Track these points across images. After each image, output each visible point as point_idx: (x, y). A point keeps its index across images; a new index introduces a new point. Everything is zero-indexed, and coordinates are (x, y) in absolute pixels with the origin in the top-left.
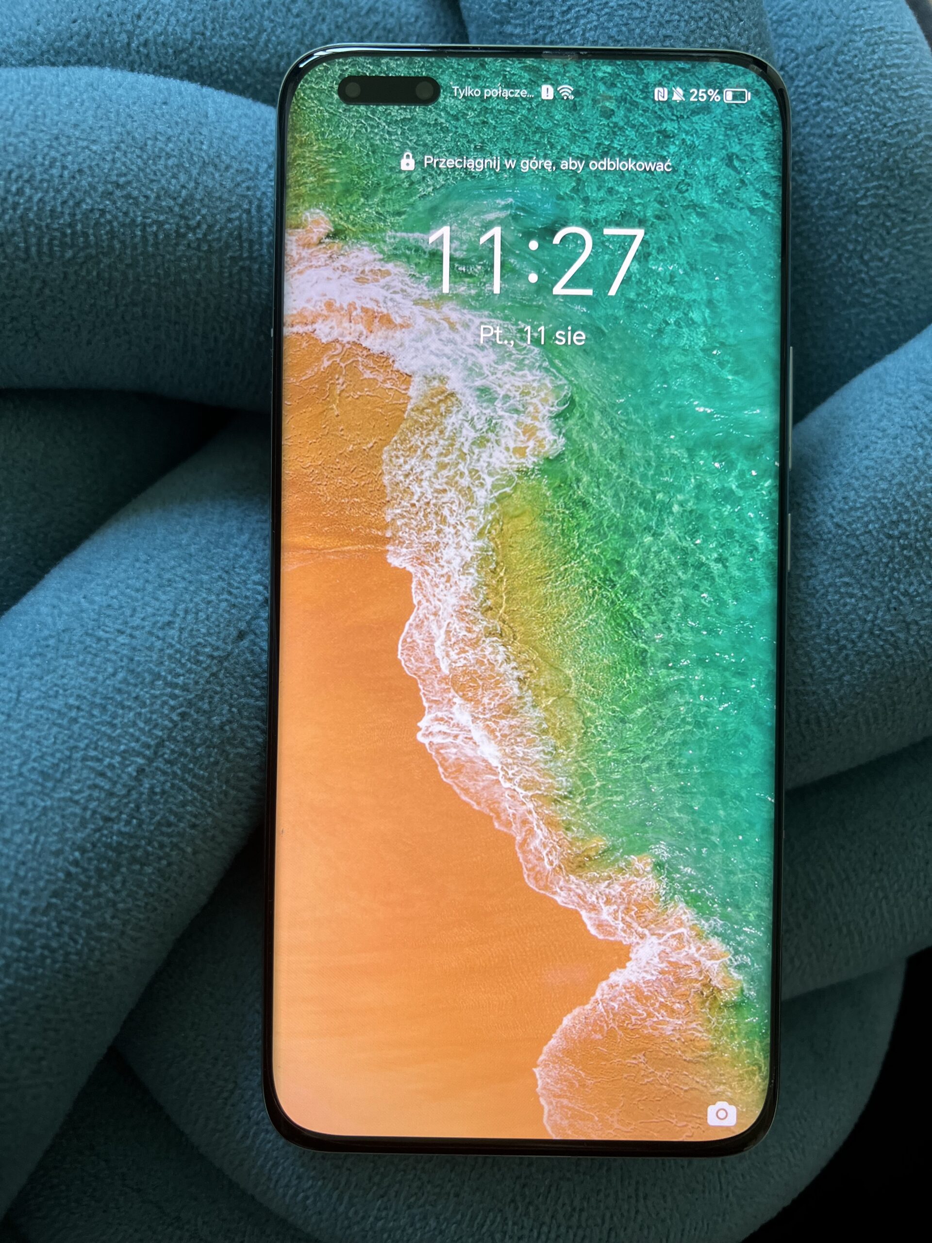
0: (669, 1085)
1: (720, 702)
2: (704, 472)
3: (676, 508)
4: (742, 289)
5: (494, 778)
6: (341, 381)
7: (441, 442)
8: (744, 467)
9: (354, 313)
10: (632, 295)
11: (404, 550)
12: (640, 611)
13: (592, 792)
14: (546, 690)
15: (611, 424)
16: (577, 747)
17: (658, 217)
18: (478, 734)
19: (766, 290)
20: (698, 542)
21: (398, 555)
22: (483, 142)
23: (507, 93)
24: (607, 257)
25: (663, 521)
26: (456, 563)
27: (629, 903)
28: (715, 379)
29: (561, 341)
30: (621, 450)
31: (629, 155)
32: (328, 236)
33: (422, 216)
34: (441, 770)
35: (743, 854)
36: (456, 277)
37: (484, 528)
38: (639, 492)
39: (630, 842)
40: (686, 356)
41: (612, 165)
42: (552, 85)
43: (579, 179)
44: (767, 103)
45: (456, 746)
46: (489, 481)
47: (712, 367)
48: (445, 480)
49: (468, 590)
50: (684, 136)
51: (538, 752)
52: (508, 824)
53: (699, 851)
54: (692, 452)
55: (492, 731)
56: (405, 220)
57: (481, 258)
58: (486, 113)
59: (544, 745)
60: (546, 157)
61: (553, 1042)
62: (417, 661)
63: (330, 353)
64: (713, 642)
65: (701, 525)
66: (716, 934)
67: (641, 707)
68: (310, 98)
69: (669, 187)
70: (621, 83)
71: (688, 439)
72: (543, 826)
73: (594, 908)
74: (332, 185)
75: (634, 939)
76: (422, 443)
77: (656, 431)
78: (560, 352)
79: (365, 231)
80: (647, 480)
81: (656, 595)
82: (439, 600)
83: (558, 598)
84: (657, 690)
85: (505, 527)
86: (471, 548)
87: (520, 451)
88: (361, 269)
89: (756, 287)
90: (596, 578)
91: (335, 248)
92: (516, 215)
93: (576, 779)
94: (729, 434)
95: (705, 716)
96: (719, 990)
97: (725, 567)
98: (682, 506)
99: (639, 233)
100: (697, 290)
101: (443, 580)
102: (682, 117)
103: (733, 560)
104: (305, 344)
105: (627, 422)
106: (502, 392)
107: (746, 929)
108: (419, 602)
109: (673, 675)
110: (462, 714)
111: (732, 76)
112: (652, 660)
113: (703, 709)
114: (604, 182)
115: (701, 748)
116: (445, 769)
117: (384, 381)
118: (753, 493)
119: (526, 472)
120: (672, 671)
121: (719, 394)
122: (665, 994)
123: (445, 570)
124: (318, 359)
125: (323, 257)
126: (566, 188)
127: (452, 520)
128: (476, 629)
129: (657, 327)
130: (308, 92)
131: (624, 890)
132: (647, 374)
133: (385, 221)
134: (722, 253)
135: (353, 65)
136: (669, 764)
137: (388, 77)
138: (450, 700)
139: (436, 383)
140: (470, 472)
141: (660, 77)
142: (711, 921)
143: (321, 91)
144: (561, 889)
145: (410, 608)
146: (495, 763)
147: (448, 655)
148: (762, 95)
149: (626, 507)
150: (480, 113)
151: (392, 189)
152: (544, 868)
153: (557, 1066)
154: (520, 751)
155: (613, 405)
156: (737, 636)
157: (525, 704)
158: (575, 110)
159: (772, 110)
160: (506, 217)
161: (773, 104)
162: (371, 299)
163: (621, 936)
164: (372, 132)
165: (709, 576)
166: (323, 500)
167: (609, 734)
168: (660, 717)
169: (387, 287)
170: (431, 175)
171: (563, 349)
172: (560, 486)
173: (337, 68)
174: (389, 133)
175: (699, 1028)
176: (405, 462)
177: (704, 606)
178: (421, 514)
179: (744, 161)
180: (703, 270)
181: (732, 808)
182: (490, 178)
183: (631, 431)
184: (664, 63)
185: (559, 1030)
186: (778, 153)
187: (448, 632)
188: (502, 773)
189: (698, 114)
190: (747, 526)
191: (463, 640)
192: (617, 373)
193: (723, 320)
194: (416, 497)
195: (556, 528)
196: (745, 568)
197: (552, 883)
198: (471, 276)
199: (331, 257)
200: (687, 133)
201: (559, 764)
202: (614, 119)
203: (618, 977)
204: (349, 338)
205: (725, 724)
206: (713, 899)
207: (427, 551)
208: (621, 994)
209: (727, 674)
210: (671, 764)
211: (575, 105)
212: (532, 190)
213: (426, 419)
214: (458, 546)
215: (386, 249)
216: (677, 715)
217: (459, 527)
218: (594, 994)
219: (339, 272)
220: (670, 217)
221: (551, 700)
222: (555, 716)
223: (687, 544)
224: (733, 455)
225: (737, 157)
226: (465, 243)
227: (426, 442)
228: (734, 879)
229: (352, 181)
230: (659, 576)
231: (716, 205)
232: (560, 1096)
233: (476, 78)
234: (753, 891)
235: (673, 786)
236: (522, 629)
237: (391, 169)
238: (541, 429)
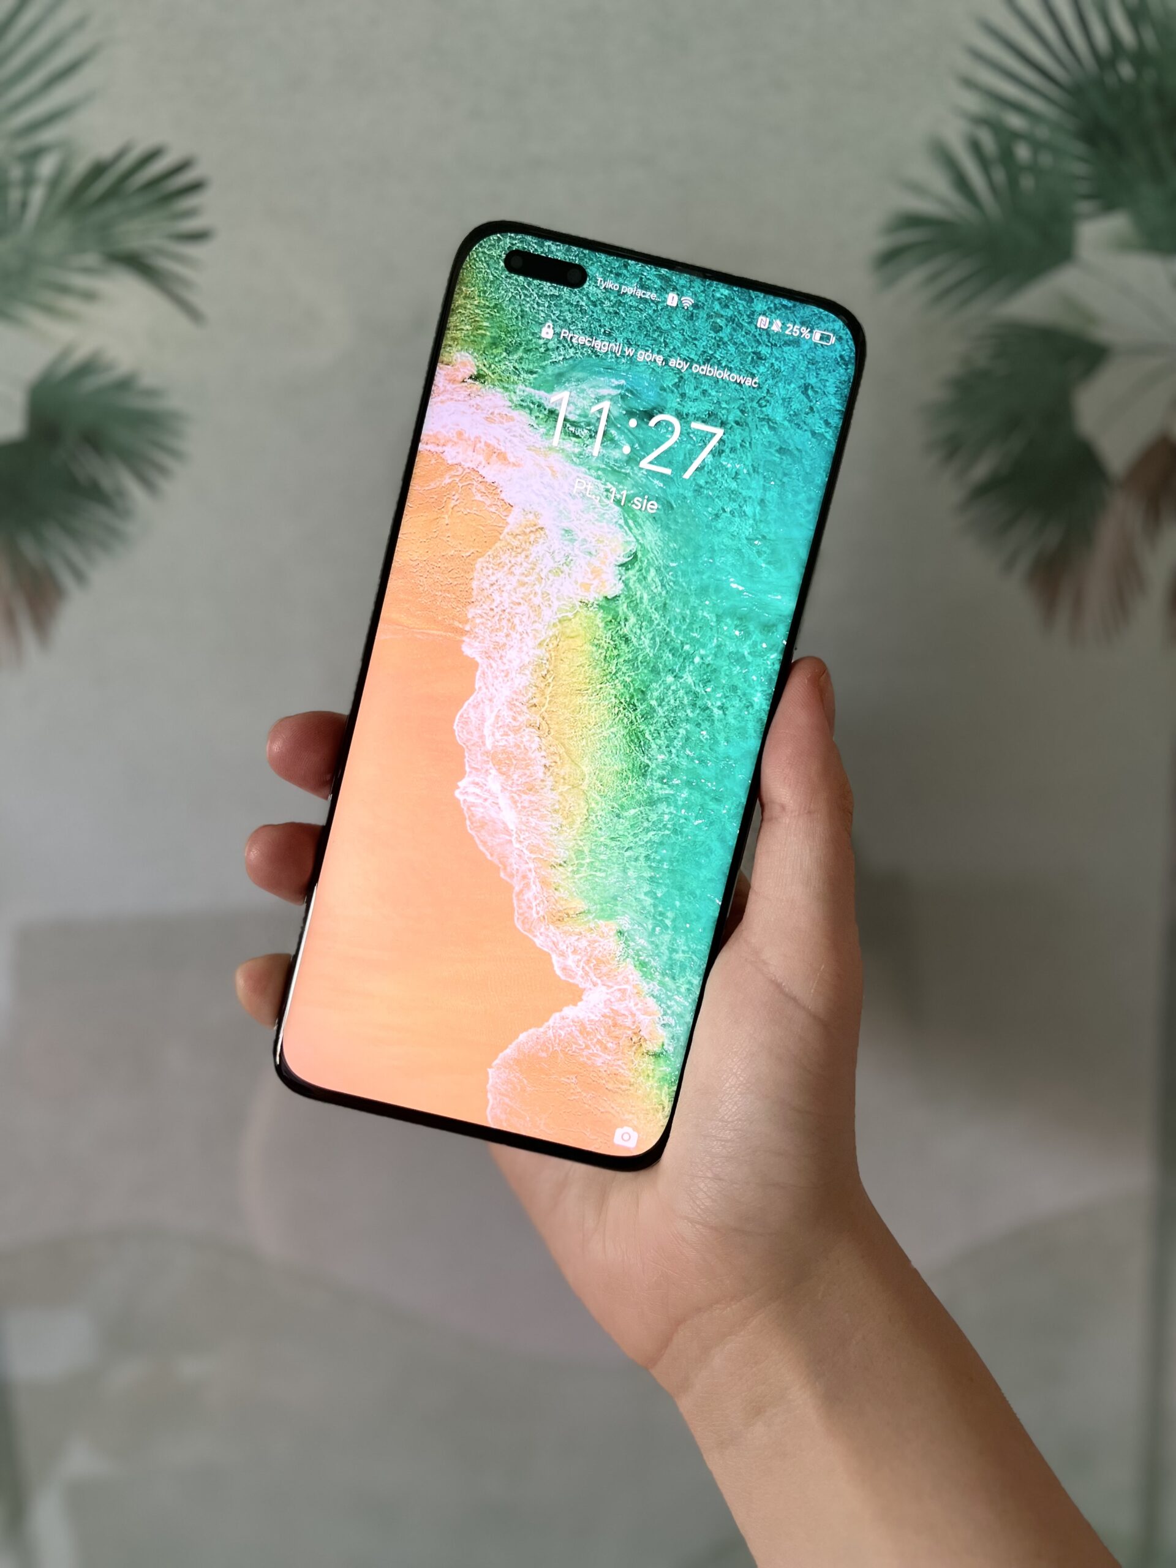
0: (590, 1106)
1: (696, 818)
2: (726, 636)
3: (697, 660)
4: (790, 496)
5: (508, 838)
6: (456, 497)
7: (525, 564)
8: (758, 639)
9: (478, 445)
10: (702, 482)
11: (477, 644)
12: (651, 734)
13: (582, 865)
14: (564, 779)
15: (662, 581)
16: (578, 829)
17: (737, 423)
18: (503, 801)
19: (809, 501)
20: (709, 690)
21: (471, 646)
22: (611, 329)
23: (640, 293)
24: (689, 446)
25: (685, 667)
26: (516, 664)
27: (590, 957)
28: (751, 564)
29: (637, 505)
30: (665, 604)
31: (725, 366)
32: (471, 378)
33: (550, 378)
34: (468, 823)
35: (687, 939)
36: (565, 434)
37: (544, 641)
38: (671, 640)
39: (602, 910)
40: (733, 540)
41: (710, 371)
42: (678, 295)
43: (682, 377)
44: (847, 348)
45: (485, 807)
46: (556, 604)
47: (750, 553)
48: (522, 595)
49: (521, 687)
50: (774, 361)
51: (547, 826)
52: (512, 876)
53: (654, 929)
54: (719, 618)
55: (515, 802)
56: (535, 379)
57: (589, 424)
58: (619, 305)
59: (553, 821)
60: (659, 353)
61: (508, 1051)
62: (468, 733)
63: (453, 473)
64: (702, 770)
65: (713, 677)
66: (653, 995)
67: (635, 808)
68: (482, 261)
69: (752, 400)
70: (733, 306)
71: (719, 607)
72: (538, 884)
73: (562, 954)
74: (483, 336)
75: (588, 985)
76: (510, 562)
77: (695, 594)
78: (635, 515)
79: (501, 380)
80: (680, 632)
81: (667, 724)
82: (496, 690)
83: (589, 710)
84: (650, 798)
85: (560, 644)
86: (531, 654)
87: (586, 587)
88: (491, 411)
89: (802, 497)
90: (623, 701)
91: (474, 389)
92: (625, 395)
93: (572, 853)
94: (751, 610)
95: (682, 826)
96: (645, 1040)
97: (725, 714)
98: (702, 658)
99: (719, 432)
100: (754, 488)
101: (503, 674)
102: (775, 345)
103: (732, 710)
104: (433, 461)
105: (674, 583)
106: (582, 537)
107: (676, 997)
108: (480, 688)
109: (665, 789)
110: (494, 783)
111: (823, 320)
112: (652, 774)
113: (682, 821)
114: (701, 384)
115: (673, 850)
116: (472, 823)
117: (490, 506)
118: (760, 661)
119: (587, 604)
120: (665, 786)
121: (752, 576)
122: (603, 1033)
123: (507, 667)
124: (442, 476)
125: (464, 394)
126: (670, 381)
127: (520, 629)
128: (520, 719)
129: (715, 512)
130: (480, 255)
131: (589, 945)
132: (698, 548)
133: (519, 376)
134: (781, 463)
135: (522, 242)
136: (646, 857)
137: (547, 258)
138: (487, 770)
139: (531, 517)
140: (543, 594)
141: (766, 308)
142: (651, 985)
143: (491, 257)
144: (541, 934)
145: (471, 690)
146: (512, 827)
147: (493, 735)
148: (844, 342)
149: (659, 649)
150: (615, 304)
151: (530, 350)
152: (532, 915)
153: (507, 1071)
154: (533, 821)
155: (667, 567)
156: (721, 770)
157: (546, 786)
158: (692, 319)
159: (850, 357)
160: (616, 395)
161: (852, 350)
162: (495, 437)
163: (578, 981)
164: (524, 300)
165: (710, 719)
166: (421, 589)
167: (605, 824)
168: (647, 819)
169: (509, 430)
170: (564, 346)
171: (638, 513)
172: (611, 621)
173: (508, 240)
174: (538, 304)
175: (623, 1066)
176: (493, 574)
177: (702, 741)
178: (497, 618)
179: (816, 392)
180: (763, 474)
181: (686, 901)
182: (610, 360)
183: (676, 590)
184: (772, 297)
185: (514, 1043)
186: (846, 392)
187: (497, 717)
188: (515, 836)
189: (789, 345)
190: (749, 686)
191: (508, 725)
192: (676, 541)
193: (769, 518)
194: (495, 604)
195: (601, 653)
196: (740, 718)
197: (535, 928)
198: (578, 437)
199: (469, 395)
200: (777, 359)
201: (561, 839)
202: (721, 334)
203: (569, 1011)
204: (471, 465)
205: (696, 835)
206: (656, 969)
207: (495, 648)
208: (569, 1026)
209: (707, 797)
210: (647, 857)
211: (692, 315)
212: (642, 378)
213: (516, 543)
214: (521, 650)
215: (514, 399)
216: (661, 821)
217: (525, 635)
218: (547, 1020)
219: (473, 409)
220: (747, 424)
221: (567, 787)
222: (567, 801)
223: (699, 689)
224: (751, 627)
225: (812, 387)
226: (579, 409)
227: (513, 562)
228: (676, 956)
229: (500, 336)
230: (672, 710)
231: (786, 423)
232: (503, 1095)
233: (618, 275)
234: (688, 970)
235: (645, 874)
236: (557, 727)
237: (533, 334)
238: (606, 573)
